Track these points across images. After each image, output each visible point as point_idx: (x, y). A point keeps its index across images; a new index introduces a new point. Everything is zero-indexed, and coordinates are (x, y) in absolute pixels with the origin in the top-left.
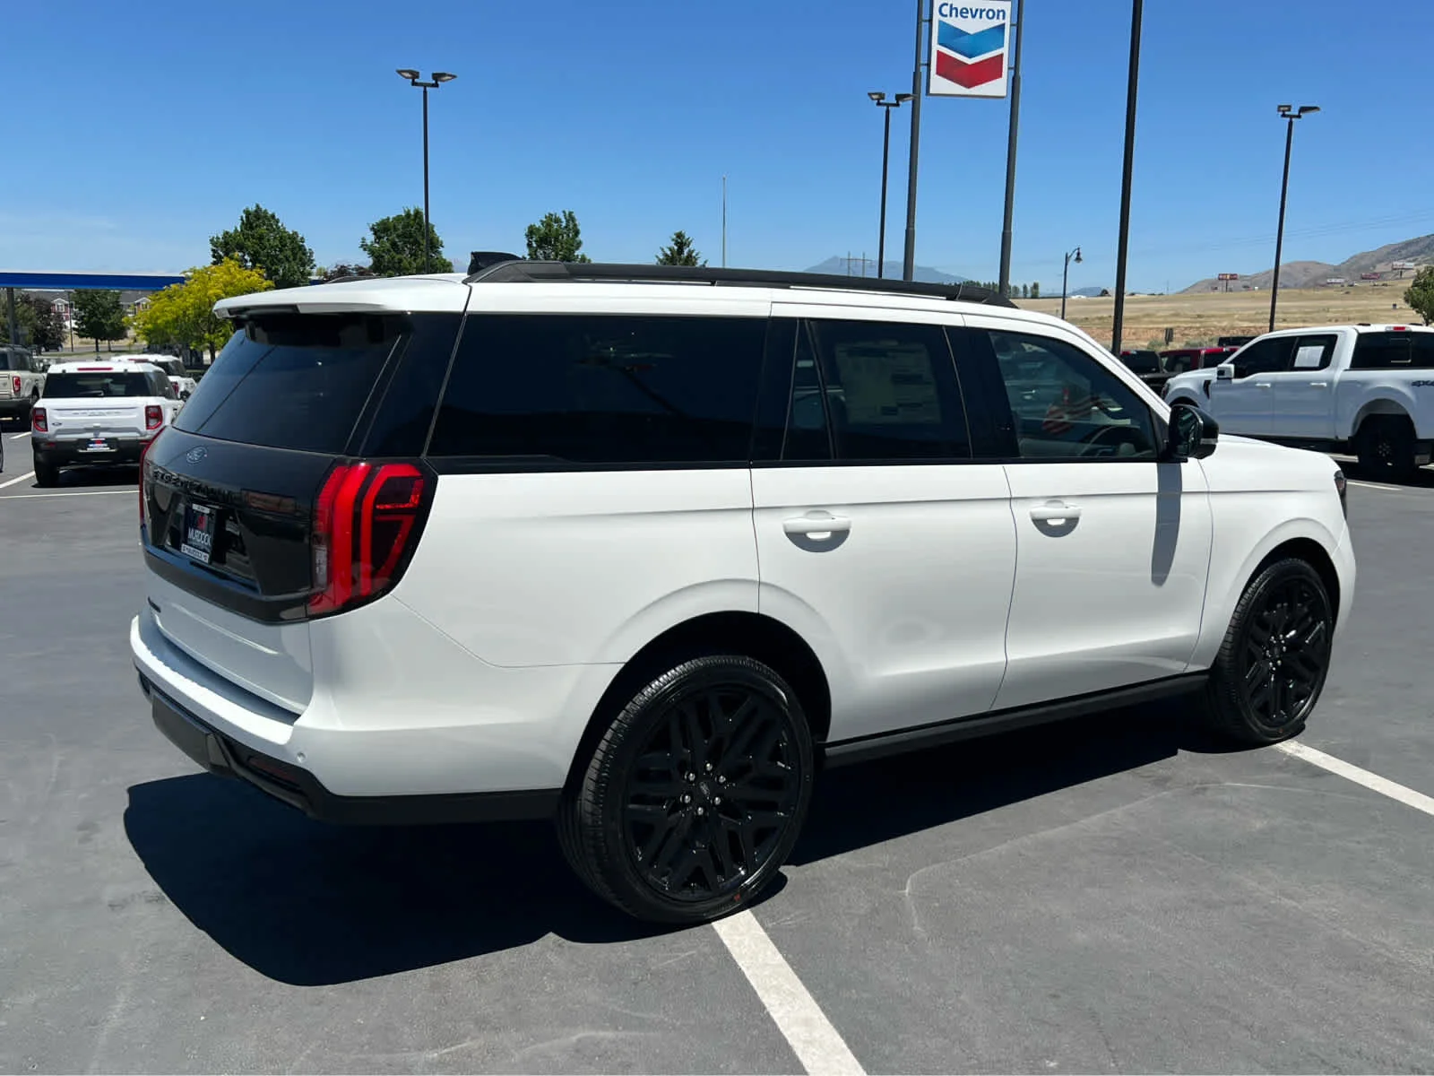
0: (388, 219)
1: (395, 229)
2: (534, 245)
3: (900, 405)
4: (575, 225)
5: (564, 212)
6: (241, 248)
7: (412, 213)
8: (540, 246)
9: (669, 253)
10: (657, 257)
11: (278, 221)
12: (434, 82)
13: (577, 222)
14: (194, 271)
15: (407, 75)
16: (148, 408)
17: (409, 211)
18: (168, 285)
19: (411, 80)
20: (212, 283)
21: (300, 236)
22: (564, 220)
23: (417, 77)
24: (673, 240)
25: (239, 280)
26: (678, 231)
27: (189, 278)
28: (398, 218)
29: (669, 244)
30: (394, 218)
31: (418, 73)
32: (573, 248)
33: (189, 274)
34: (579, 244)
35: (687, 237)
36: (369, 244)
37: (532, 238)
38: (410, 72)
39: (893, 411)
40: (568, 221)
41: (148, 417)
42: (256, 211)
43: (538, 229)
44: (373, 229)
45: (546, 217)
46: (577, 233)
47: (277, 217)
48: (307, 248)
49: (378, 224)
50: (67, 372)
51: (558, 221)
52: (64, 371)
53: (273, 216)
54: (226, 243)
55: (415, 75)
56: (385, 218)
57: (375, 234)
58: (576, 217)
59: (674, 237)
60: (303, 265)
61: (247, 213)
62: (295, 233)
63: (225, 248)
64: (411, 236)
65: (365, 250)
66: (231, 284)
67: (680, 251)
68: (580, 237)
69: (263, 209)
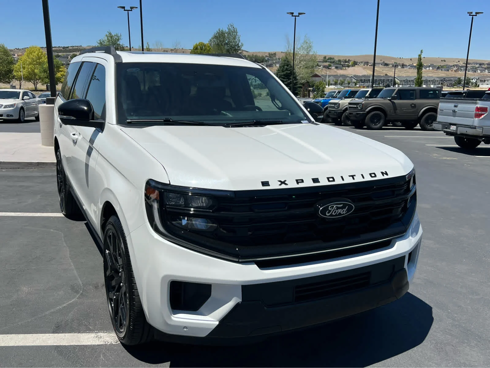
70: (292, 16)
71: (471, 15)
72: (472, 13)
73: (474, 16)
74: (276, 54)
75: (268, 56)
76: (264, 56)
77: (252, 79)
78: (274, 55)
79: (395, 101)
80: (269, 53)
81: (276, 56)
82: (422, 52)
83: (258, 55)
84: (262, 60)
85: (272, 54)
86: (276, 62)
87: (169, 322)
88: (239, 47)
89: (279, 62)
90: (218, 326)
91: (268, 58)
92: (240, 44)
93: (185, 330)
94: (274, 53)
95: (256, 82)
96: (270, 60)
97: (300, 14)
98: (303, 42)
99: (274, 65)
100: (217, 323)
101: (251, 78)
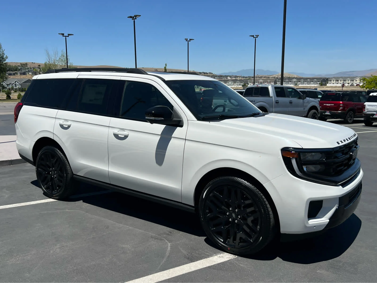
50: (374, 95)
52: (373, 95)
70: (63, 36)
71: (187, 41)
72: (187, 39)
73: (189, 42)
74: (28, 64)
75: (20, 65)
76: (17, 66)
77: (13, 84)
78: (25, 65)
80: (21, 63)
81: (28, 66)
82: (166, 65)
83: (11, 64)
84: (15, 69)
85: (23, 64)
86: (28, 71)
87: (308, 226)
88: (3, 58)
89: (31, 71)
90: (329, 222)
91: (20, 67)
92: (5, 56)
93: (314, 228)
94: (25, 63)
95: (16, 86)
96: (23, 69)
97: (69, 35)
98: (61, 55)
99: (27, 73)
100: (328, 220)
101: (11, 83)
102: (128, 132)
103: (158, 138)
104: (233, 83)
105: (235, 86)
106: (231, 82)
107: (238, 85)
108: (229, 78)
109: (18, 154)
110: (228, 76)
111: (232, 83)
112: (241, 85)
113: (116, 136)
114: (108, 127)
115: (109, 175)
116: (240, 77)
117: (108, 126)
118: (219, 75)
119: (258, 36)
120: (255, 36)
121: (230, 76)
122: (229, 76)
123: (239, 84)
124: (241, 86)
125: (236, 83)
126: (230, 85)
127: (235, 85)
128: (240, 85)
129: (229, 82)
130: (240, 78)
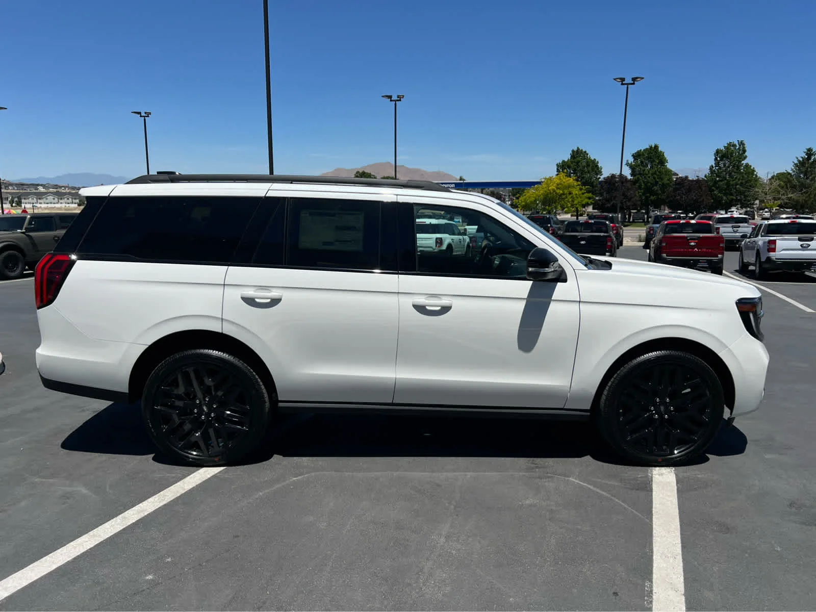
0: (641, 150)
1: (643, 155)
2: (718, 159)
3: (337, 241)
4: (744, 148)
5: (738, 141)
6: (569, 167)
7: (653, 146)
8: (721, 160)
9: (801, 159)
10: (793, 162)
11: (587, 154)
12: (633, 82)
13: (745, 146)
14: (546, 179)
15: (618, 80)
16: (437, 239)
17: (652, 146)
18: (534, 185)
19: (621, 83)
20: (552, 184)
21: (597, 161)
22: (738, 145)
23: (624, 80)
24: (805, 152)
25: (564, 182)
26: (808, 148)
27: (543, 182)
28: (646, 150)
29: (802, 155)
30: (644, 150)
31: (624, 79)
32: (741, 160)
33: (543, 180)
34: (746, 157)
35: (814, 151)
36: (630, 163)
37: (717, 155)
38: (620, 79)
39: (331, 244)
40: (740, 146)
41: (437, 242)
42: (577, 150)
43: (722, 151)
44: (633, 156)
45: (727, 144)
46: (744, 151)
47: (587, 152)
48: (599, 166)
49: (635, 153)
51: (734, 146)
53: (585, 152)
54: (563, 166)
55: (623, 80)
56: (639, 150)
57: (634, 158)
58: (745, 143)
59: (806, 151)
60: (597, 174)
61: (573, 151)
62: (595, 159)
63: (562, 167)
64: (651, 158)
65: (628, 166)
66: (561, 184)
67: (809, 158)
68: (746, 154)
69: (581, 149)
79: (30, 234)
102: (449, 298)
103: (521, 305)
104: (56, 199)
105: (63, 205)
106: (52, 197)
107: (68, 203)
108: (41, 189)
109: (39, 378)
110: (38, 185)
111: (54, 199)
112: (75, 203)
113: (421, 309)
114: (396, 295)
115: (395, 388)
116: (65, 189)
117: (397, 292)
118: (17, 182)
119: (150, 113)
120: (143, 114)
121: (44, 186)
122: (41, 185)
123: (70, 200)
124: (77, 205)
125: (64, 199)
126: (51, 203)
127: (61, 203)
128: (72, 203)
129: (48, 196)
130: (67, 189)
